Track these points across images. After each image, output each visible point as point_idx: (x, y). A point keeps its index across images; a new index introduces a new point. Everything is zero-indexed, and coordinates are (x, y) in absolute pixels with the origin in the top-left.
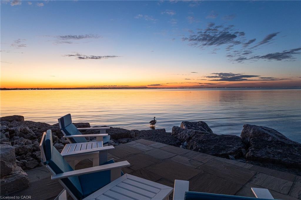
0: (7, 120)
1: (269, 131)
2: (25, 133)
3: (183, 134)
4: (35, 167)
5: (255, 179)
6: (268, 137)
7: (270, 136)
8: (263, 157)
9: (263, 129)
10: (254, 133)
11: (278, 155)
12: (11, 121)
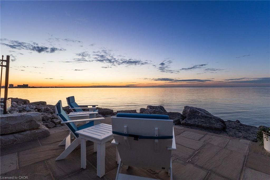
0: (36, 104)
1: (201, 110)
2: (47, 111)
3: (146, 112)
4: (53, 127)
5: (183, 134)
6: (199, 113)
7: (200, 113)
8: (191, 123)
9: (197, 109)
10: (190, 111)
11: (201, 122)
12: (38, 105)
